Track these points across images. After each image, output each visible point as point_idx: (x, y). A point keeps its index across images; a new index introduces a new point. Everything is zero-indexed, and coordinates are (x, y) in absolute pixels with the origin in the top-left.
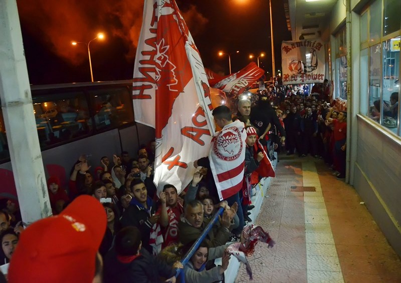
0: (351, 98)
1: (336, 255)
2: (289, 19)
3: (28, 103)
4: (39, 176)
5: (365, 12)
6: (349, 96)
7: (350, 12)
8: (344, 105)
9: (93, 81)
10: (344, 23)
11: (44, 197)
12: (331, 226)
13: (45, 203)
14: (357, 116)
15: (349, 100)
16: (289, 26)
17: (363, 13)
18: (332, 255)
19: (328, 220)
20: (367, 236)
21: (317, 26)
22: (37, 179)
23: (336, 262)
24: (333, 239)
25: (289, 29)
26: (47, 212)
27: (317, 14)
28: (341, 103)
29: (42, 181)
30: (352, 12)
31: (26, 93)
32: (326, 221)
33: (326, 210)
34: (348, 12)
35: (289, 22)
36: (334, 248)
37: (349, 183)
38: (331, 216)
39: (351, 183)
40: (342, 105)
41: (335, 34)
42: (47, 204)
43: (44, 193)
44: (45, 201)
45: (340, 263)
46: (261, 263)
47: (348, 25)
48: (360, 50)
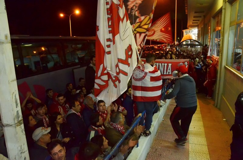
0: (222, 56)
1: (207, 152)
2: (187, 7)
3: (7, 43)
4: (13, 93)
5: (236, 2)
6: (220, 54)
7: (226, 3)
8: (217, 60)
9: (71, 36)
10: (221, 10)
11: (17, 108)
12: (205, 133)
13: (18, 112)
14: (225, 67)
15: (220, 57)
16: (186, 11)
17: (234, 3)
18: (205, 152)
19: (203, 129)
20: (227, 141)
21: (203, 12)
22: (12, 95)
23: (208, 157)
24: (206, 142)
25: (186, 13)
26: (18, 118)
27: (204, 4)
28: (215, 58)
29: (15, 96)
30: (227, 3)
31: (6, 37)
32: (202, 130)
33: (202, 122)
34: (224, 3)
35: (187, 9)
36: (207, 147)
37: (217, 106)
38: (205, 126)
39: (218, 107)
40: (215, 60)
41: (214, 17)
42: (19, 112)
43: (17, 105)
44: (18, 110)
45: (210, 158)
46: (161, 155)
47: (223, 11)
48: (230, 27)
